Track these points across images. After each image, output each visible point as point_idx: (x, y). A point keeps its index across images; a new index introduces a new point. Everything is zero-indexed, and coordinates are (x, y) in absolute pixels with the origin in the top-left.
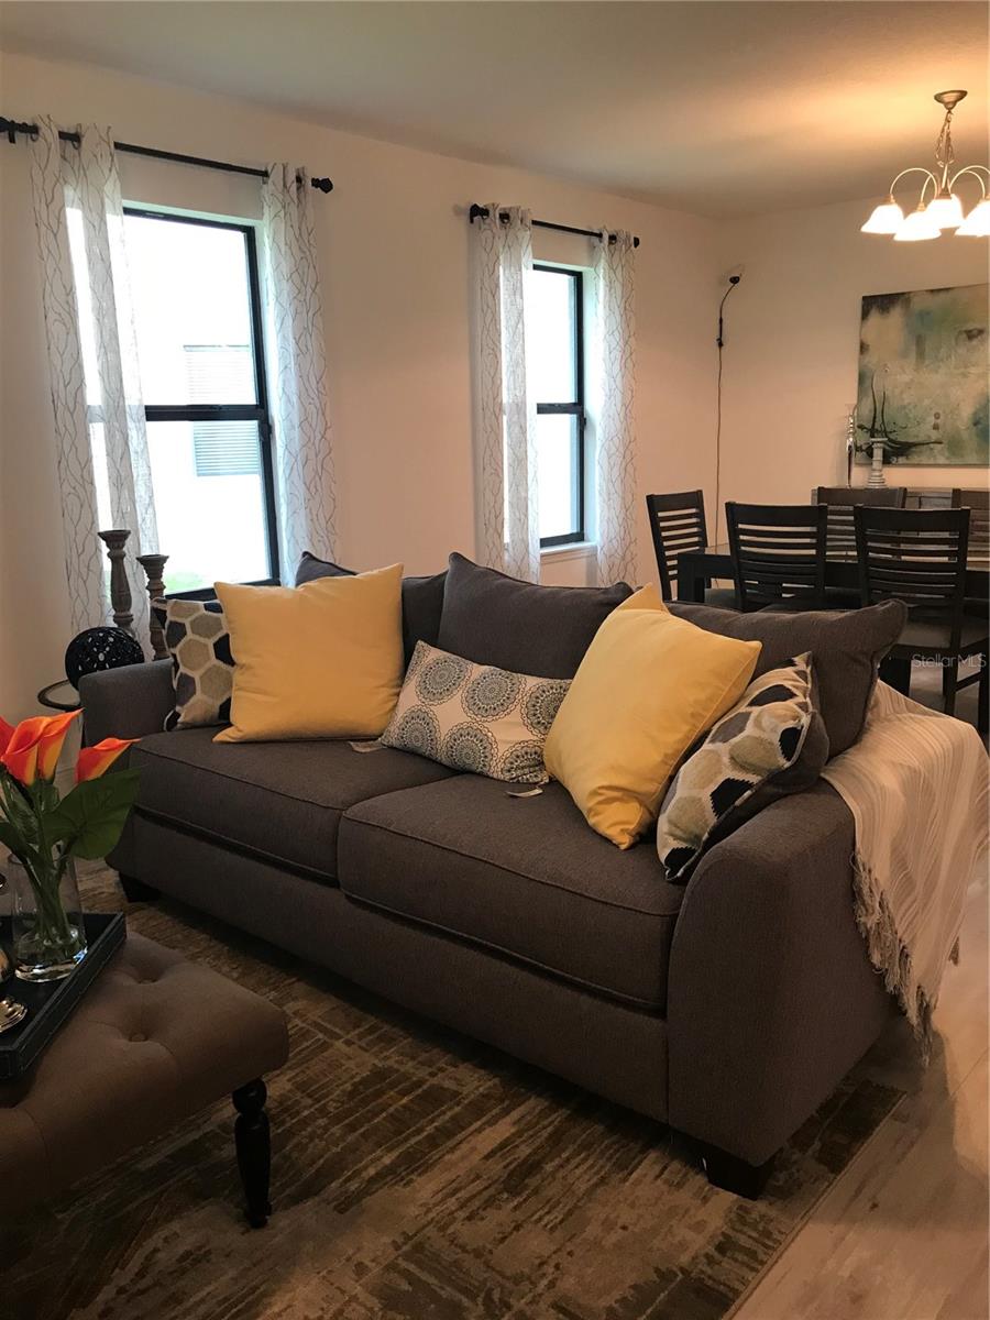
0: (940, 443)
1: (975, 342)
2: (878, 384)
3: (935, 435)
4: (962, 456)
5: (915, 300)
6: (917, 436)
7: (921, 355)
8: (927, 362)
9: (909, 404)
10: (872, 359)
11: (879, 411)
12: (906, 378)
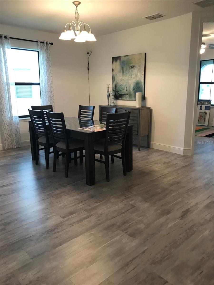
0: (127, 94)
1: (133, 69)
2: (116, 79)
3: (126, 92)
4: (131, 98)
5: (122, 58)
6: (123, 93)
7: (123, 72)
8: (124, 74)
9: (122, 84)
10: (114, 73)
11: (116, 86)
12: (120, 78)
